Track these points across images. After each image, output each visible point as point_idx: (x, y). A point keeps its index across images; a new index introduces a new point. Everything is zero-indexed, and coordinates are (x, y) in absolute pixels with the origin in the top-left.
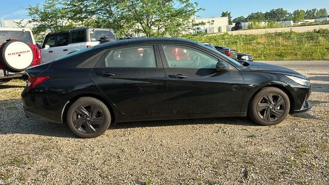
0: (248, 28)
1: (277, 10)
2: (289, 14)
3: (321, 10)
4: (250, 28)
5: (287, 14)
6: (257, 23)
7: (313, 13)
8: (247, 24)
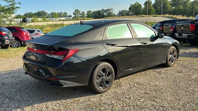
0: (32, 21)
1: (41, 12)
2: (48, 14)
3: (64, 13)
4: (33, 21)
5: (47, 14)
6: (36, 19)
7: (61, 14)
8: (30, 19)
